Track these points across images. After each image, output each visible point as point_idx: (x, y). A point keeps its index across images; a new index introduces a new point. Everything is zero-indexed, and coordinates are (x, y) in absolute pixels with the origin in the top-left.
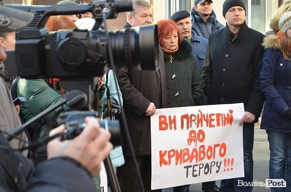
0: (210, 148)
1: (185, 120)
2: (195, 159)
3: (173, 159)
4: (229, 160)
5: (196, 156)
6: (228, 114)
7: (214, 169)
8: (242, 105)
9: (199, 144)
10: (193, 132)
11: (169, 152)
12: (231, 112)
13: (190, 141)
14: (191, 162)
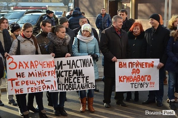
0: (142, 77)
1: (130, 64)
2: (135, 80)
3: (125, 80)
4: (152, 82)
5: (136, 79)
6: (151, 63)
7: (145, 86)
8: (159, 60)
9: (137, 74)
10: (134, 69)
11: (123, 77)
12: (153, 62)
13: (133, 73)
14: (134, 82)
